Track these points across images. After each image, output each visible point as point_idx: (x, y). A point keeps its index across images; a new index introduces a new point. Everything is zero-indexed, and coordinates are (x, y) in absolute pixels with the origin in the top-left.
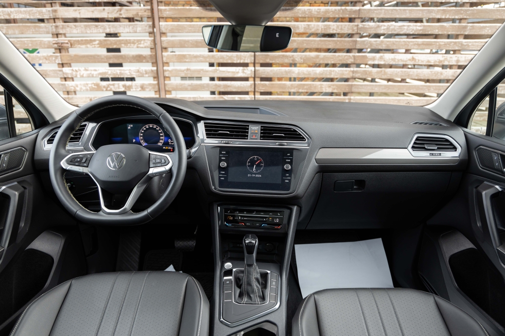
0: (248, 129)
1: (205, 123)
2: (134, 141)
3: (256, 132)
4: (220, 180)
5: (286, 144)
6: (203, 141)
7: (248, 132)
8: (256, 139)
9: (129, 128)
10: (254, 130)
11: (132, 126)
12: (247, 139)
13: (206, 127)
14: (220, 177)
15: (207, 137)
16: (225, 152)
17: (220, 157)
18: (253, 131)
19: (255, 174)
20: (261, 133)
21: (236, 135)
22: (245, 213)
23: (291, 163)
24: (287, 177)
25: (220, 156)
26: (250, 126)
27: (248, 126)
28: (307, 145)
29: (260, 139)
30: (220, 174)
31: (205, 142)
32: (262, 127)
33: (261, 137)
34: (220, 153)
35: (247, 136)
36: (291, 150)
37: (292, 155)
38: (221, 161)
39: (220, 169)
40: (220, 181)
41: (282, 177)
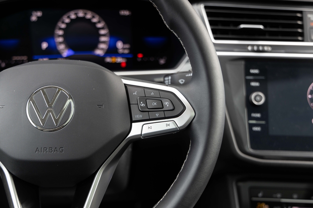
2: (45, 45)
4: (252, 134)
9: (34, 18)
11: (39, 14)
14: (251, 126)
16: (257, 71)
17: (248, 82)
22: (295, 196)
27: (300, 12)
30: (250, 118)
34: (247, 73)
38: (250, 90)
39: (252, 108)
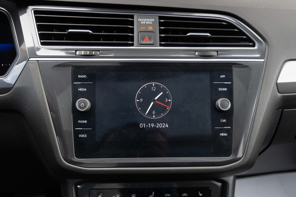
0: (132, 23)
1: (36, 12)
3: (151, 28)
5: (215, 54)
6: (33, 52)
7: (132, 31)
8: (152, 45)
10: (146, 25)
12: (132, 45)
13: (38, 19)
14: (76, 133)
15: (43, 44)
16: (84, 76)
17: (75, 88)
18: (143, 28)
19: (155, 122)
20: (161, 31)
21: (106, 38)
23: (229, 95)
24: (224, 124)
25: (73, 85)
26: (135, 17)
27: (132, 17)
28: (258, 56)
29: (161, 45)
30: (76, 125)
31: (38, 53)
32: (160, 18)
33: (162, 39)
34: (75, 78)
35: (132, 38)
36: (227, 68)
37: (230, 78)
38: (76, 96)
39: (77, 114)
40: (78, 142)
41: (213, 125)
